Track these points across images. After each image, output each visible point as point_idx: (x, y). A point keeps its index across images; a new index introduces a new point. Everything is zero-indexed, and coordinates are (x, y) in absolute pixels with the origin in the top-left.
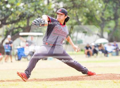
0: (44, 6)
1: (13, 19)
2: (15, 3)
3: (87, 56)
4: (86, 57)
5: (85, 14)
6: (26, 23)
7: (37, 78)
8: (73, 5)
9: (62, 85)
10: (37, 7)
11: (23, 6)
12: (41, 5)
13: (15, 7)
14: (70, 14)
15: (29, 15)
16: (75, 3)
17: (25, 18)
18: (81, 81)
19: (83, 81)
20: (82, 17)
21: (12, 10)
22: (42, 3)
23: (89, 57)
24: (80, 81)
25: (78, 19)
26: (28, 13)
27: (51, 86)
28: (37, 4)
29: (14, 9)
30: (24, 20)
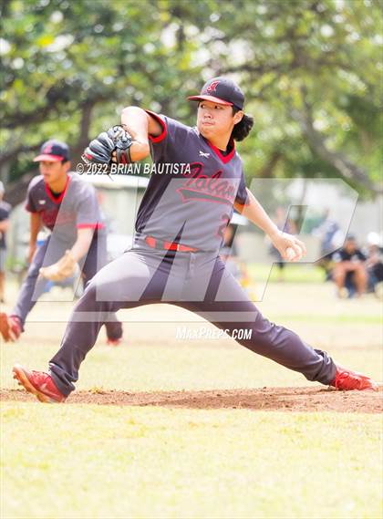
0: (160, 58)
1: (17, 107)
2: (31, 37)
3: (345, 291)
4: (340, 296)
5: (344, 101)
6: (74, 128)
7: (105, 390)
8: (289, 57)
9: (215, 426)
10: (130, 59)
11: (66, 50)
12: (149, 49)
13: (30, 52)
14: (278, 94)
15: (90, 90)
16: (301, 48)
17: (72, 105)
18: (304, 414)
19: (310, 415)
20: (329, 114)
21: (18, 64)
22: (153, 43)
23: (350, 296)
24: (297, 414)
25: (310, 121)
26: (87, 85)
27: (164, 428)
28: (128, 47)
29: (25, 60)
30: (70, 113)
